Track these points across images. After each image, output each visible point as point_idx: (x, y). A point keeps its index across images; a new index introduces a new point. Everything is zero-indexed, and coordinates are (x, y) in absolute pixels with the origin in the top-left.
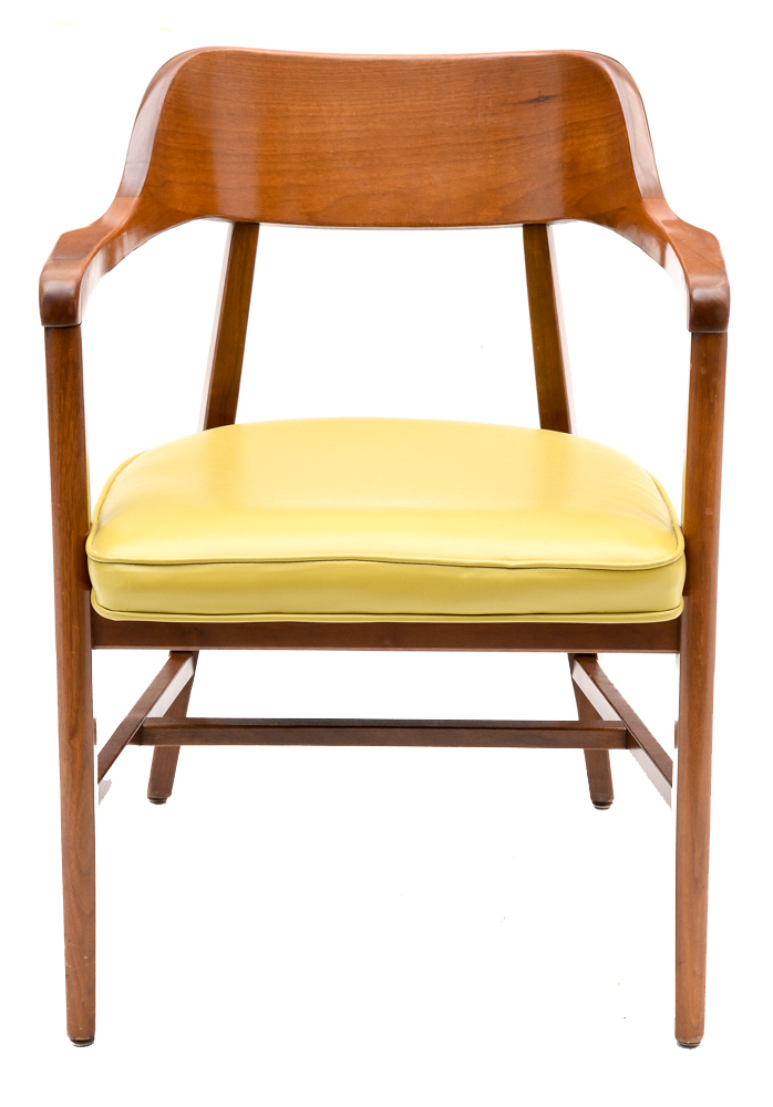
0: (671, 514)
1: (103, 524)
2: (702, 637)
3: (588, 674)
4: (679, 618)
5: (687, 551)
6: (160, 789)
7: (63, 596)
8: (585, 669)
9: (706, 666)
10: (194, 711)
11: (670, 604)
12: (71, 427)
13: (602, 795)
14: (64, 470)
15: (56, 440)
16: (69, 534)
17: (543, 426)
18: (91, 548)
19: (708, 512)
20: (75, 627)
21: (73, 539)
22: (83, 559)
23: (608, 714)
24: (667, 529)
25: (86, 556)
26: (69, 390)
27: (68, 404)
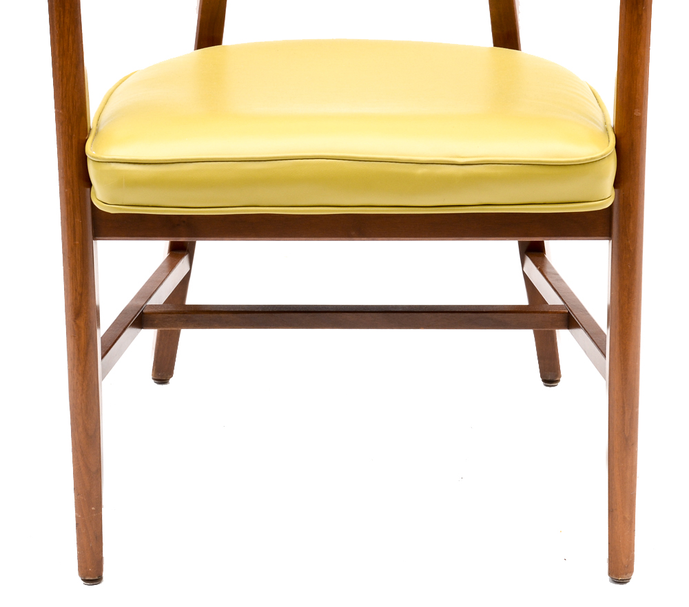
0: (604, 117)
1: (101, 128)
2: (631, 225)
3: (537, 266)
4: (611, 207)
5: (618, 147)
6: (163, 371)
7: (66, 193)
8: (534, 262)
9: (635, 250)
10: (192, 299)
11: (604, 195)
12: (70, 42)
13: (550, 373)
14: (65, 80)
15: (57, 53)
16: (71, 137)
17: (495, 45)
18: (90, 150)
19: (637, 113)
20: (78, 220)
21: (75, 142)
22: (84, 159)
23: (552, 299)
24: (601, 130)
25: (86, 157)
26: (67, 7)
27: (67, 20)
